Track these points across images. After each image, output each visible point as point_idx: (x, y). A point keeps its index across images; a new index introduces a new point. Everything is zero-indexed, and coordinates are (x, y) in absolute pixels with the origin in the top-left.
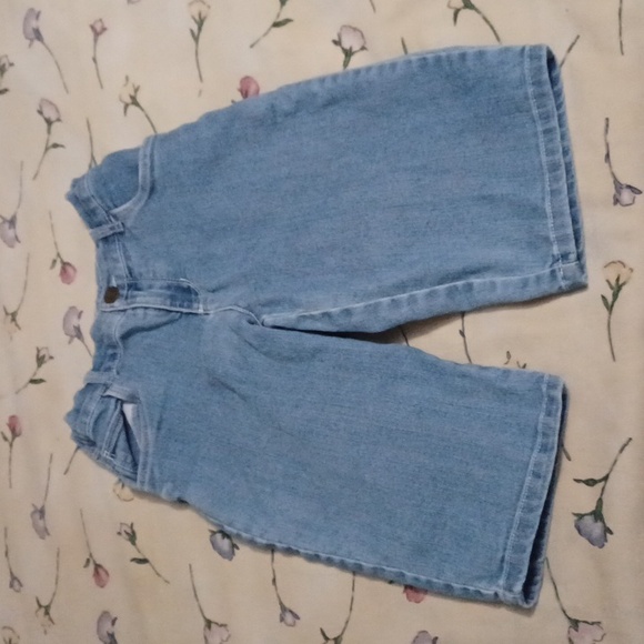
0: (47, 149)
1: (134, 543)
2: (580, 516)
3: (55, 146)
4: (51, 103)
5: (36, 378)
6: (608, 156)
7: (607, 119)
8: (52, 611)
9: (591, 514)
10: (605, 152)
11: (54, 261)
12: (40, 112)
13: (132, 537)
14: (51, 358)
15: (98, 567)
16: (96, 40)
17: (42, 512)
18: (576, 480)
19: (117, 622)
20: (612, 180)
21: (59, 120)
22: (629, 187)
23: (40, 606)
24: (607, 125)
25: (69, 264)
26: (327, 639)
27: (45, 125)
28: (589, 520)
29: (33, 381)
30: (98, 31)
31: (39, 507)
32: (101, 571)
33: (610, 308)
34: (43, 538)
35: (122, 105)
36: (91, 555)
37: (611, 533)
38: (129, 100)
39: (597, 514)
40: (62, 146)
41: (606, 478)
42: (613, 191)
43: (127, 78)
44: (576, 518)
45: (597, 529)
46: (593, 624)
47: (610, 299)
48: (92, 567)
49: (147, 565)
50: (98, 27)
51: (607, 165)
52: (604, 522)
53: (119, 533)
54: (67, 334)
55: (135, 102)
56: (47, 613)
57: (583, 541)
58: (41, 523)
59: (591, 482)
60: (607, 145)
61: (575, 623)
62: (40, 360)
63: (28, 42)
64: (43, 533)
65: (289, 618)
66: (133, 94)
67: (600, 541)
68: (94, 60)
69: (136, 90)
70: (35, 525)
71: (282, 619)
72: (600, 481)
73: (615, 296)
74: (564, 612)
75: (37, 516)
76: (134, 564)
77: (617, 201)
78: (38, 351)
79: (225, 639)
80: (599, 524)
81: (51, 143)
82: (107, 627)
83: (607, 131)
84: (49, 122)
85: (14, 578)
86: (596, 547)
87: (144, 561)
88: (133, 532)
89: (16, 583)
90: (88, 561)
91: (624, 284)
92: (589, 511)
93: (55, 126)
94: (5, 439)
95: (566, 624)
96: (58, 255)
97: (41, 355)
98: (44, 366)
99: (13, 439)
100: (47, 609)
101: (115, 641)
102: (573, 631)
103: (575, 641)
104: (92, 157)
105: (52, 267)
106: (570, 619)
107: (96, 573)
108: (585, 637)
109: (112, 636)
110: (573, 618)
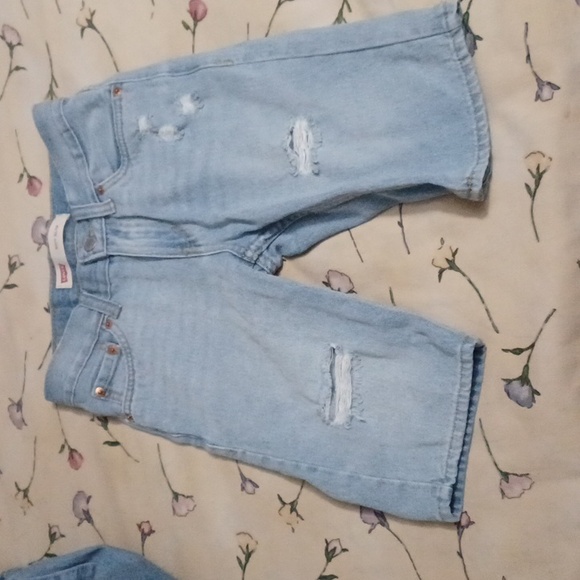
0: (11, 72)
1: (106, 428)
2: (509, 382)
3: (18, 68)
4: (13, 29)
5: (9, 283)
6: (528, 56)
8: (30, 494)
9: (518, 379)
10: (525, 55)
11: (22, 176)
12: (3, 38)
13: (104, 422)
14: (22, 264)
15: (72, 451)
17: (19, 405)
18: (503, 350)
19: (91, 500)
20: (534, 79)
21: (19, 44)
22: (549, 83)
23: (19, 490)
24: (527, 29)
25: (34, 177)
26: (284, 504)
27: (8, 49)
28: (516, 384)
29: (7, 287)
31: (16, 401)
32: (75, 454)
33: (533, 195)
34: (19, 428)
35: (80, 29)
36: (66, 441)
37: (538, 394)
38: (85, 24)
39: (524, 379)
40: (23, 68)
41: (532, 346)
42: (536, 88)
43: (83, 3)
44: (505, 383)
45: (524, 392)
46: (521, 475)
47: (533, 187)
48: (66, 451)
49: (118, 448)
51: (528, 65)
52: (531, 386)
54: (35, 242)
55: (91, 24)
56: (26, 496)
57: (513, 404)
58: (18, 416)
59: (518, 351)
60: (528, 47)
61: (505, 476)
62: (12, 267)
64: (21, 423)
65: (249, 487)
66: (89, 18)
67: (529, 403)
69: (92, 14)
70: (11, 417)
71: (243, 489)
72: (528, 349)
73: (537, 184)
74: (496, 465)
75: (15, 409)
76: (106, 446)
77: (538, 97)
78: (10, 259)
79: (191, 508)
80: (526, 387)
81: (13, 67)
82: (83, 505)
83: (526, 34)
84: (11, 46)
86: (525, 408)
87: (116, 443)
88: (104, 418)
90: (63, 447)
91: (544, 172)
92: (516, 377)
93: (17, 49)
95: (498, 477)
96: (25, 169)
97: (13, 262)
98: (15, 272)
100: (26, 492)
101: (90, 517)
102: (504, 483)
103: (506, 492)
104: (53, 78)
105: (20, 180)
106: (501, 472)
107: (71, 457)
108: (515, 487)
109: (87, 513)
110: (504, 471)
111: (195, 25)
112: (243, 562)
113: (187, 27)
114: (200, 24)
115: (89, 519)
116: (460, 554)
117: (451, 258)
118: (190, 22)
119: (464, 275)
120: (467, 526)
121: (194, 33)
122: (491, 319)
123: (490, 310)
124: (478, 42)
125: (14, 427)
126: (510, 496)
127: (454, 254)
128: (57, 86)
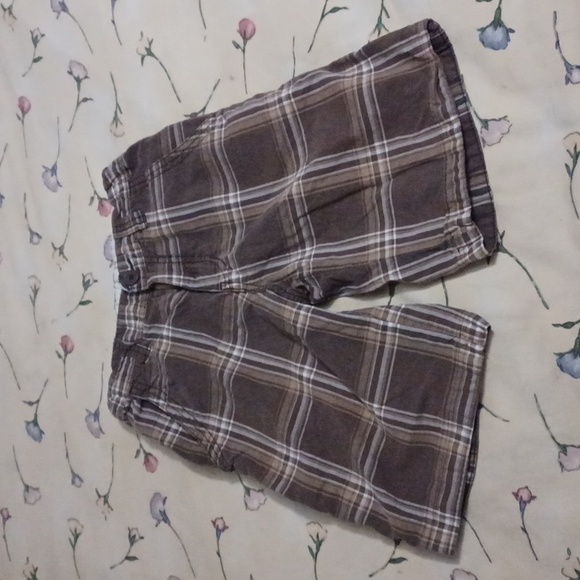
2: (561, 355)
3: (85, 100)
4: (79, 64)
5: (84, 300)
6: (558, 43)
7: (555, 13)
8: (110, 500)
11: (92, 198)
12: (70, 73)
14: (95, 281)
18: (554, 325)
19: (167, 501)
21: (86, 77)
23: (99, 496)
24: (555, 17)
25: (104, 199)
29: (82, 303)
32: (150, 458)
33: (571, 173)
34: (97, 437)
35: (140, 57)
38: (145, 52)
40: (91, 99)
42: (565, 72)
43: (142, 34)
51: (557, 51)
54: (107, 258)
55: (149, 52)
56: (106, 502)
58: (95, 425)
60: (557, 34)
61: (564, 448)
62: (86, 285)
63: (56, 14)
66: (148, 46)
68: (113, 22)
69: (151, 43)
70: (89, 427)
73: (575, 164)
74: (553, 438)
77: (568, 80)
78: (84, 277)
79: (262, 501)
81: (81, 99)
82: (160, 506)
83: (555, 22)
84: (78, 80)
85: (75, 476)
89: (77, 481)
93: (84, 83)
94: (60, 356)
96: (95, 193)
97: (86, 280)
98: (89, 289)
99: (66, 356)
100: (106, 498)
101: (167, 518)
103: (565, 464)
104: (117, 105)
106: (558, 444)
107: (147, 461)
109: (163, 513)
110: (561, 443)
111: (245, 44)
112: (315, 551)
113: (237, 46)
114: (249, 42)
115: (166, 520)
116: (524, 530)
118: (240, 41)
120: (529, 501)
121: (244, 51)
122: (540, 296)
124: (510, 34)
128: (121, 112)
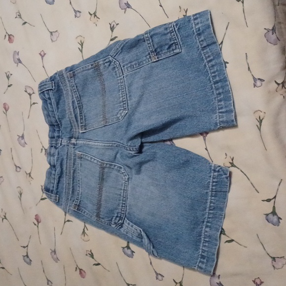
0: (31, 105)
1: (93, 258)
9: (271, 213)
10: (247, 67)
13: (92, 256)
15: (81, 270)
16: (42, 59)
17: (55, 252)
20: (252, 77)
22: (259, 79)
26: (176, 283)
30: (42, 56)
31: (53, 250)
36: (77, 266)
37: (281, 219)
39: (274, 213)
41: (275, 197)
44: (265, 216)
45: (275, 219)
46: (281, 258)
47: (259, 126)
48: (78, 270)
49: (99, 266)
50: (42, 54)
52: (277, 215)
53: (87, 255)
57: (270, 225)
59: (269, 200)
64: (57, 260)
65: (160, 277)
67: (277, 223)
71: (157, 278)
72: (273, 198)
75: (53, 254)
76: (94, 266)
80: (275, 217)
86: (276, 226)
87: (98, 264)
88: (92, 253)
90: (76, 268)
91: (263, 119)
92: (270, 212)
95: (270, 260)
102: (274, 262)
105: (41, 152)
108: (279, 264)
117: (231, 162)
119: (239, 169)
123: (253, 183)
125: (54, 262)
126: (277, 268)
127: (232, 160)
